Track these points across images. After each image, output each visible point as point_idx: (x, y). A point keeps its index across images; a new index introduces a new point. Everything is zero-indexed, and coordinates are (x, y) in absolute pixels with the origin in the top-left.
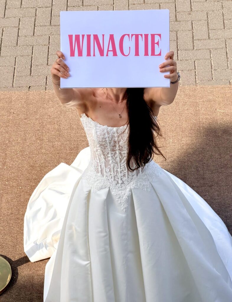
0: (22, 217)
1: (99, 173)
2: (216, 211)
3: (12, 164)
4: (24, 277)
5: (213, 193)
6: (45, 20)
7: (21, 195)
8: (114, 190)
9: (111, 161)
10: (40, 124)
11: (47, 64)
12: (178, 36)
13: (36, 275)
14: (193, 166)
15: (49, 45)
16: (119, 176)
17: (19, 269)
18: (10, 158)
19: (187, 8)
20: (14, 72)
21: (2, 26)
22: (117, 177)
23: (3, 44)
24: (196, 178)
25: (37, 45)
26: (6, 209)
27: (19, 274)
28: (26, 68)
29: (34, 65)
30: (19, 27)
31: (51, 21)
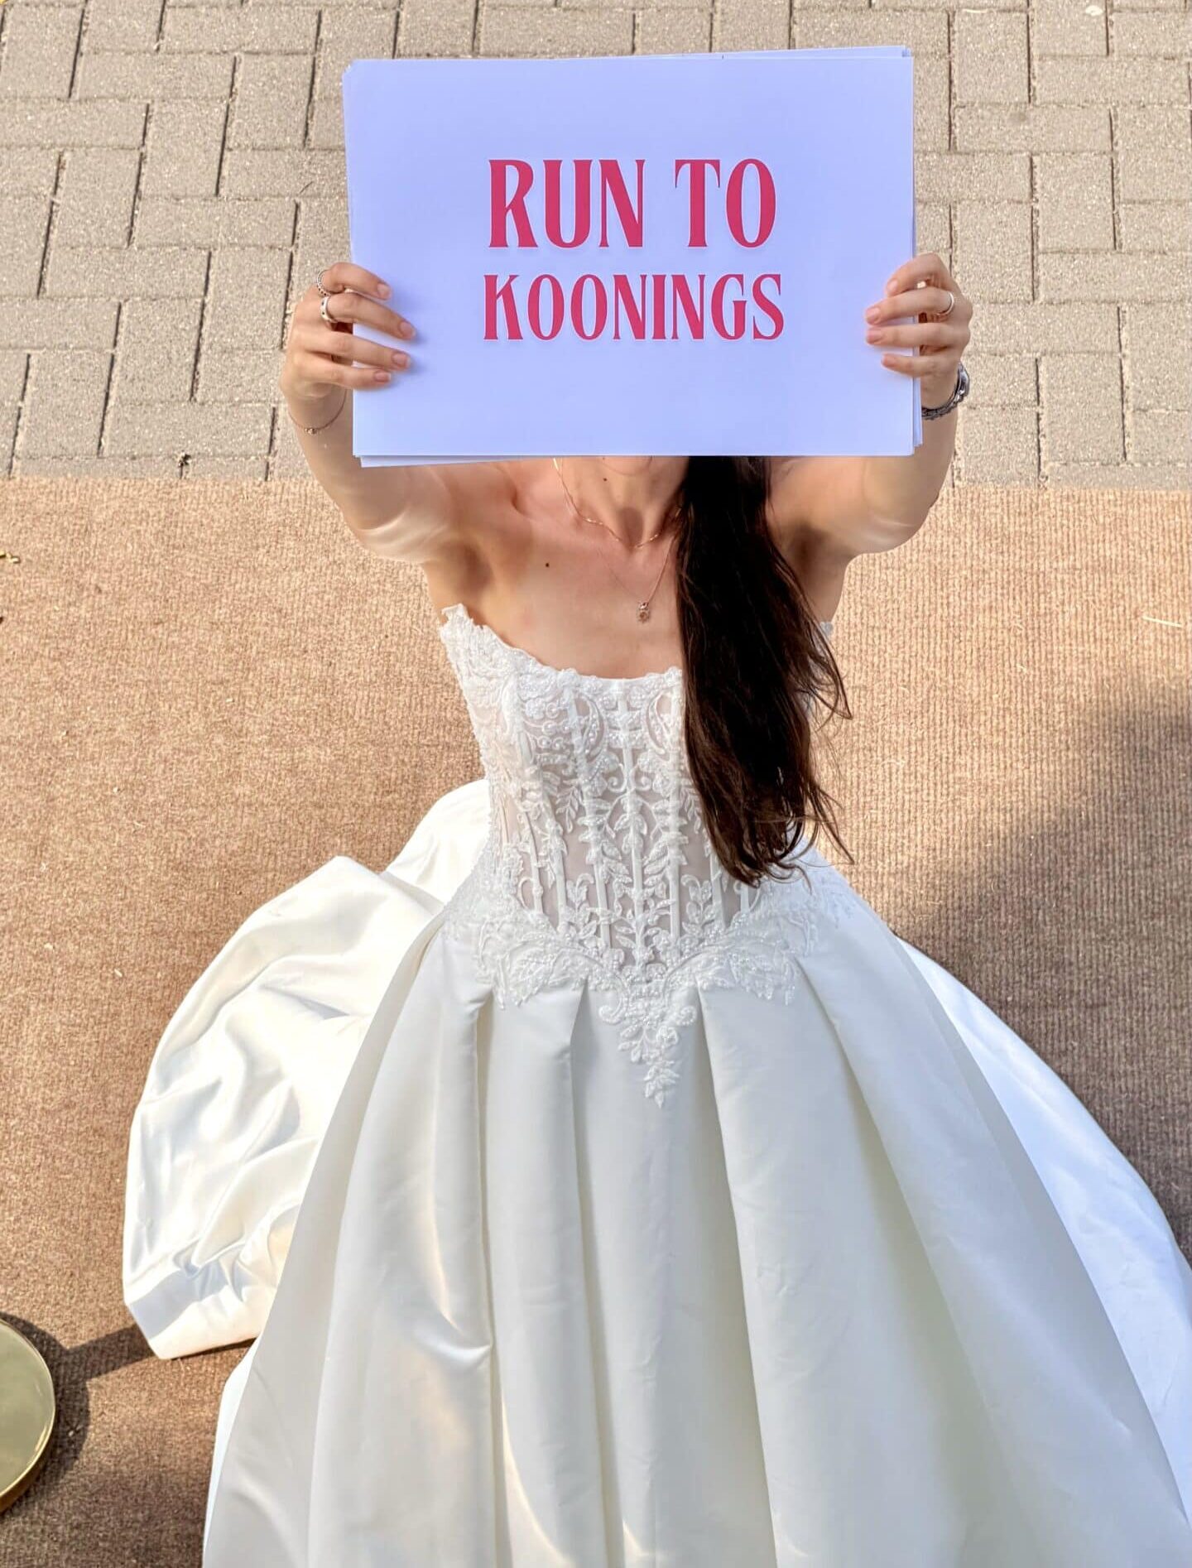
0: (122, 1125)
1: (531, 907)
2: (1118, 1134)
3: (81, 852)
4: (119, 1434)
5: (1106, 1044)
6: (279, 121)
7: (117, 1014)
8: (610, 995)
9: (593, 852)
10: (230, 649)
11: (282, 344)
12: (958, 228)
13: (181, 1426)
14: (1009, 900)
15: (292, 249)
16: (633, 925)
17: (93, 1393)
18: (71, 821)
19: (1007, 84)
20: (110, 379)
21: (59, 141)
22: (624, 930)
23: (56, 231)
24: (1019, 961)
25: (232, 245)
26: (40, 1082)
27: (94, 1415)
28: (170, 359)
29: (211, 346)
30: (143, 150)
31: (307, 124)
